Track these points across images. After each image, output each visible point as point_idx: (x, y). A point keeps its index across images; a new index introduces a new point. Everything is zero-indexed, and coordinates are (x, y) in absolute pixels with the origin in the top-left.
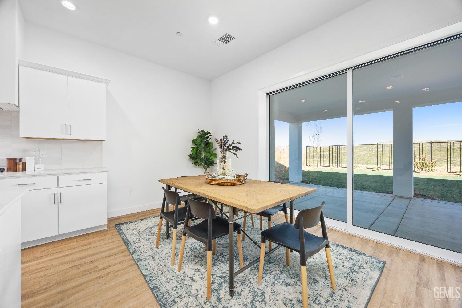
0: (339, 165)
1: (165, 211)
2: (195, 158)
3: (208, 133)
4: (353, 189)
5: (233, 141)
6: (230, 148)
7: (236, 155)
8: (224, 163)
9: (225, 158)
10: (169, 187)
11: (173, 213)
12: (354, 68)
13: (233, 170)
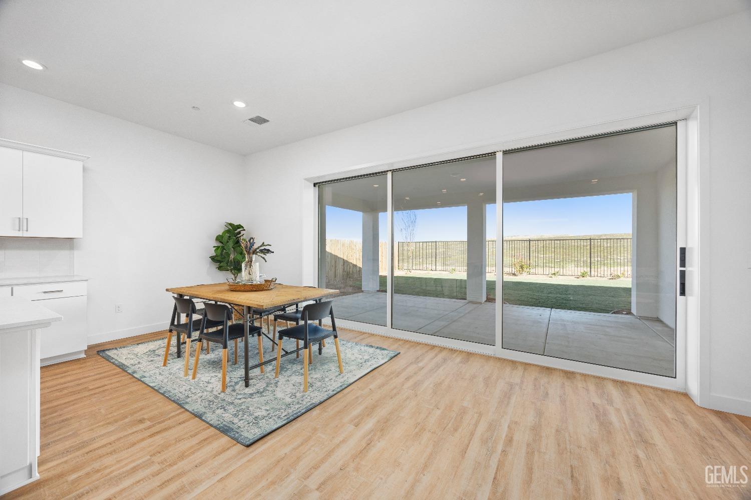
0: (437, 267)
1: (176, 323)
2: (220, 262)
3: (239, 226)
4: (393, 292)
5: (263, 243)
6: (258, 250)
7: (263, 258)
8: (250, 267)
9: (251, 262)
10: (181, 296)
11: (186, 325)
12: (393, 171)
13: (261, 275)
